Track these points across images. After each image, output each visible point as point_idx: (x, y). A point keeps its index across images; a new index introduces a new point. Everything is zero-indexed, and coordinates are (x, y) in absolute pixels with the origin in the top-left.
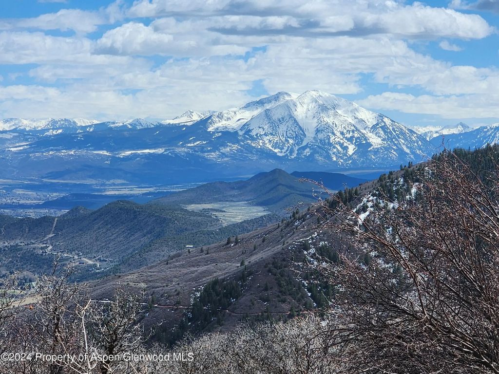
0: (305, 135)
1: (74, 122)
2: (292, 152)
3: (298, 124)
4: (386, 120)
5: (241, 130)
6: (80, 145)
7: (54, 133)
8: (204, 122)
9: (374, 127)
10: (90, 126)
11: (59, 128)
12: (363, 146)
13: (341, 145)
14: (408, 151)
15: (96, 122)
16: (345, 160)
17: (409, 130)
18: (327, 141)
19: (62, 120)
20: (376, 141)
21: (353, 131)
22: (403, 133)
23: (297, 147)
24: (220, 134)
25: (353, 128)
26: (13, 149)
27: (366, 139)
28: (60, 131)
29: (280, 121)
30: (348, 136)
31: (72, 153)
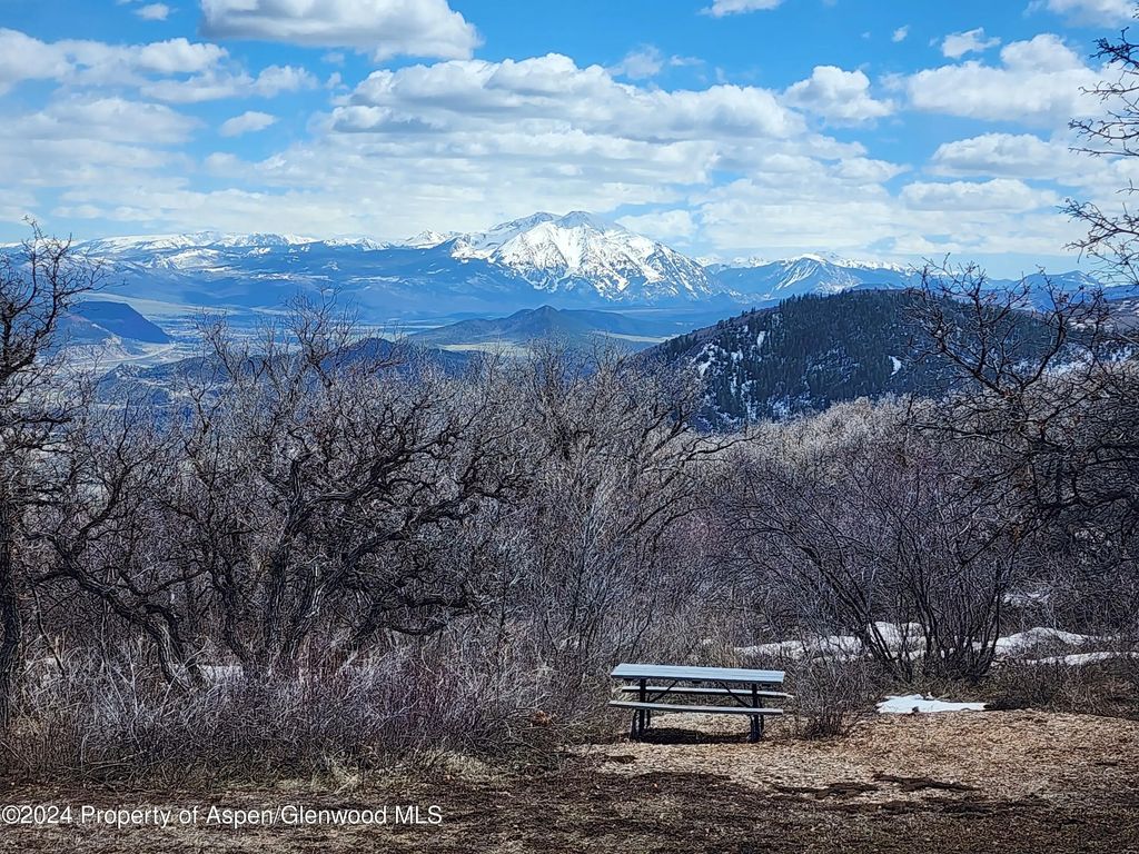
0: (567, 266)
1: (285, 240)
2: (551, 284)
3: (559, 252)
4: (664, 249)
5: (492, 257)
6: (295, 268)
7: (261, 251)
8: (449, 245)
9: (650, 259)
10: (305, 245)
11: (266, 247)
12: (636, 279)
13: (610, 278)
14: (690, 288)
15: (312, 240)
16: (614, 297)
17: (692, 262)
18: (593, 274)
19: (270, 236)
20: (651, 275)
21: (625, 262)
22: (685, 267)
23: (558, 280)
24: (466, 261)
25: (625, 258)
26: (212, 270)
27: (640, 272)
28: (268, 250)
29: (538, 247)
30: (619, 267)
31: (286, 277)
